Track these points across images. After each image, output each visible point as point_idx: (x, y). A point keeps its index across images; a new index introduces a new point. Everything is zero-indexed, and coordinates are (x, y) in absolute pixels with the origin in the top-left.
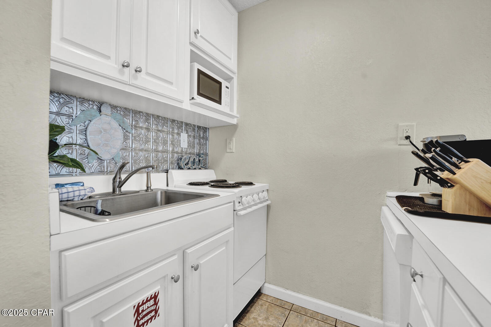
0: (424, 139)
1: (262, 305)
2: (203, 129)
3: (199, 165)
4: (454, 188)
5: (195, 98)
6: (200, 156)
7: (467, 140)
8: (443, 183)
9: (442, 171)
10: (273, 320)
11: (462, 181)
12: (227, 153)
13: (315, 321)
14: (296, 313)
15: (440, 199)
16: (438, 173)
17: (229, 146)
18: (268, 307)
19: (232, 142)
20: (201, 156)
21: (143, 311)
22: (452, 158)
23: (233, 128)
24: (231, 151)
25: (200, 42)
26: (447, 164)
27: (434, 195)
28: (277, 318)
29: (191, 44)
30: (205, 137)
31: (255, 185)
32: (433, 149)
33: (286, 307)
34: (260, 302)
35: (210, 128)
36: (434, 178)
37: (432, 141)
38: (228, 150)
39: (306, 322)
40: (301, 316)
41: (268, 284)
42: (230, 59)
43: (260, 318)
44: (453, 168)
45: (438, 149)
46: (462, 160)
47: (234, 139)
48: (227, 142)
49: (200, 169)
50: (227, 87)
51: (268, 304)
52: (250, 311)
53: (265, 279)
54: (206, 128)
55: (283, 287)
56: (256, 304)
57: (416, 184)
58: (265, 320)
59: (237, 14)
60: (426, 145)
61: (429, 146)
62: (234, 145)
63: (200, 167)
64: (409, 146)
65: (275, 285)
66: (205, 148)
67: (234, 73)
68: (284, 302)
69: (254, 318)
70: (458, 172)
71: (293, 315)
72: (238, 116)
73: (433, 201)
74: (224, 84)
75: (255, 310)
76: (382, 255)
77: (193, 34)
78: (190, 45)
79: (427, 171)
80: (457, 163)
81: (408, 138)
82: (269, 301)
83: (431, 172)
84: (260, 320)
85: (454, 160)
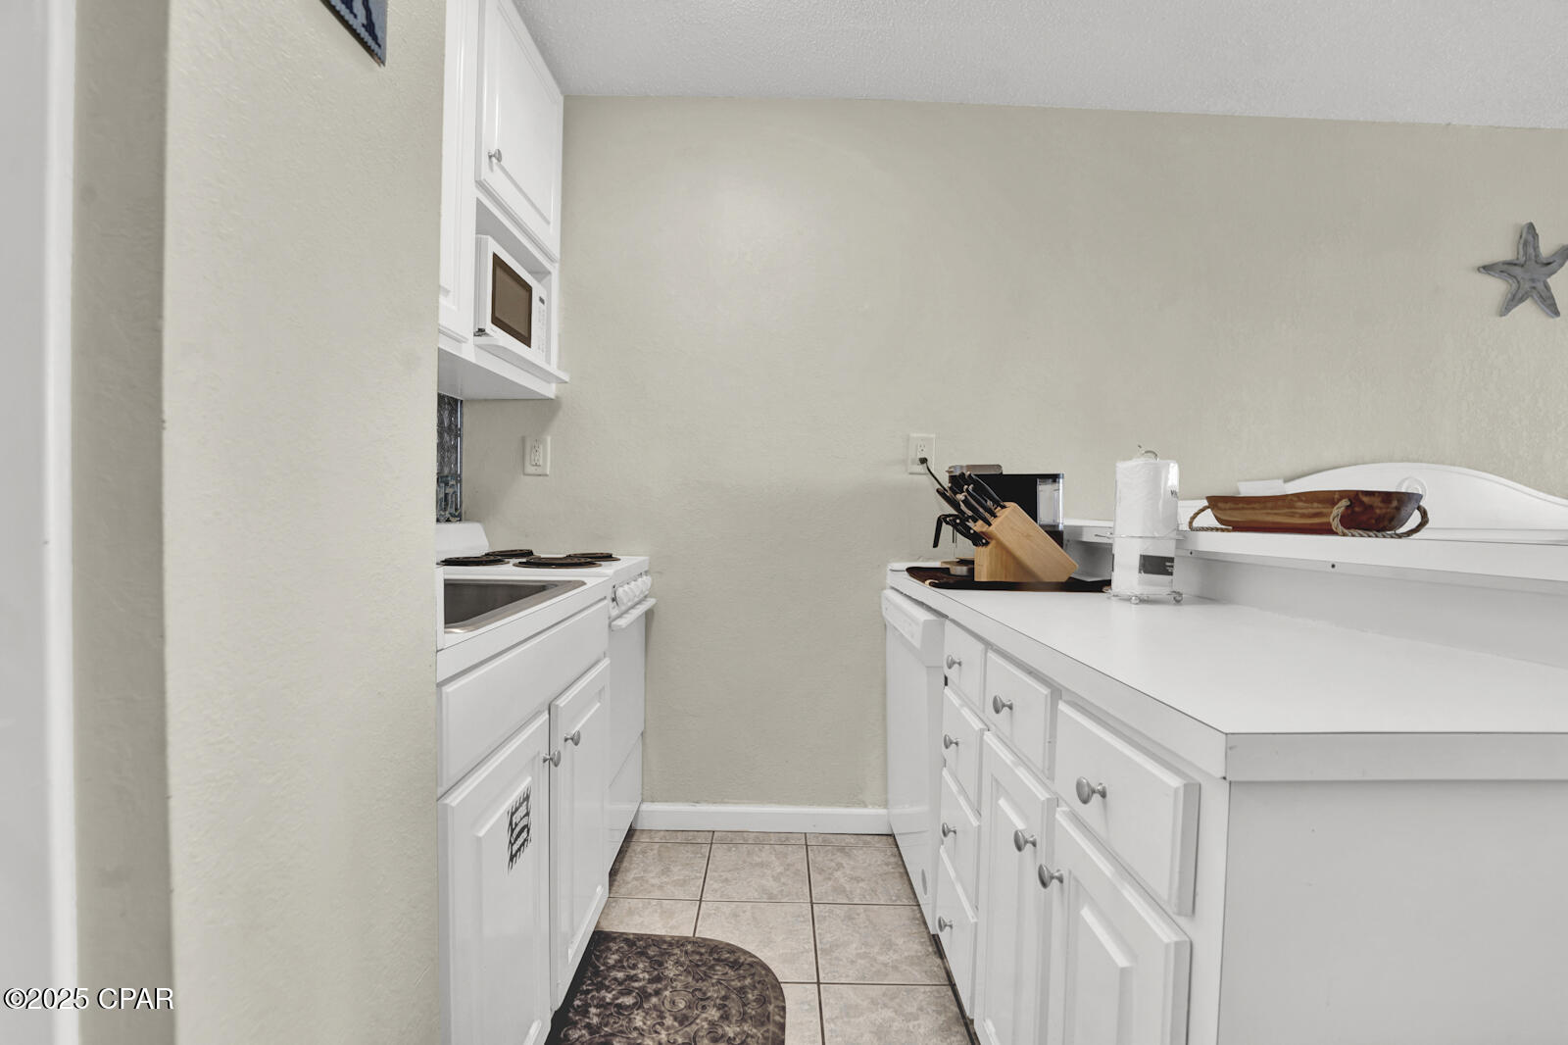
0: (950, 468)
1: (644, 852)
2: (449, 403)
3: (445, 510)
4: (990, 546)
5: (487, 331)
6: (447, 484)
7: (1004, 473)
8: (978, 539)
9: (975, 521)
10: (680, 870)
11: (999, 536)
12: (525, 474)
13: (767, 847)
14: (725, 846)
15: (971, 566)
16: (970, 524)
17: (533, 457)
18: (659, 851)
19: (541, 447)
20: (451, 483)
21: (516, 825)
22: (986, 501)
23: (544, 409)
24: (539, 471)
25: (496, 180)
26: (981, 510)
27: (962, 562)
28: (687, 864)
29: (481, 185)
30: (454, 427)
31: (619, 560)
32: (966, 487)
33: (699, 841)
34: (636, 847)
35: (467, 401)
36: (967, 533)
37: (963, 474)
38: (530, 469)
39: (749, 853)
40: (737, 848)
41: (649, 804)
42: (548, 223)
43: (651, 875)
44: (987, 515)
45: (971, 487)
46: (999, 505)
47: (549, 439)
48: (523, 449)
49: (448, 521)
50: (542, 300)
51: (657, 846)
52: (621, 869)
53: (642, 794)
54: (456, 401)
55: (687, 800)
56: (628, 854)
57: (936, 545)
58: (663, 874)
59: (561, 99)
60: (953, 479)
61: (958, 481)
62: (547, 454)
63: (448, 515)
64: (925, 476)
65: (667, 801)
66: (453, 457)
67: (551, 260)
68: (691, 833)
69: (636, 879)
70: (995, 522)
71: (718, 852)
72: (565, 377)
73: (962, 570)
74: (538, 291)
75: (631, 864)
76: (884, 685)
77: (485, 159)
78: (476, 187)
79: (958, 521)
80: (993, 508)
81: (924, 461)
82: (656, 840)
83: (963, 523)
84: (653, 877)
85: (989, 503)
